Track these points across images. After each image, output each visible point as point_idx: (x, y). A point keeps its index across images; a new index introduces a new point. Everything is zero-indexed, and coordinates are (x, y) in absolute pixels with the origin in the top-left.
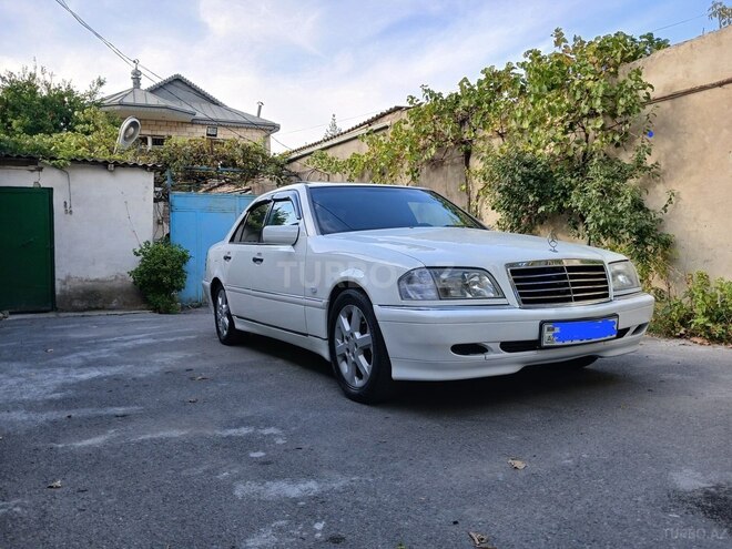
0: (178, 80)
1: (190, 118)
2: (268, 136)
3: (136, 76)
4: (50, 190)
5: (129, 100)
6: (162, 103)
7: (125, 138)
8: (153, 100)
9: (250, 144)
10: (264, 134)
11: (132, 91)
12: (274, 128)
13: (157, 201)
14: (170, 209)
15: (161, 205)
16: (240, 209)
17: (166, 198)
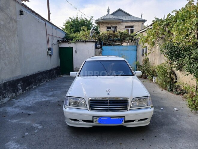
0: (120, 10)
1: (121, 21)
2: (143, 23)
3: (108, 11)
4: (72, 48)
5: (106, 18)
6: (114, 18)
8: (112, 17)
9: (123, 32)
10: (142, 23)
11: (107, 15)
12: (145, 21)
13: (99, 48)
14: (102, 50)
15: (100, 49)
16: (120, 50)
17: (101, 48)
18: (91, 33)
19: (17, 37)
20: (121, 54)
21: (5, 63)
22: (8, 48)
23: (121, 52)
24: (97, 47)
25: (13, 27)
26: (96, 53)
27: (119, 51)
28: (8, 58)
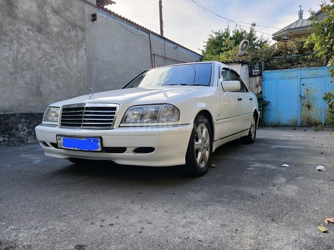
7: (242, 50)
13: (255, 76)
14: (262, 80)
15: (258, 78)
16: (300, 76)
17: (260, 75)
18: (240, 50)
19: (84, 51)
20: (303, 85)
21: (57, 86)
22: (64, 65)
23: (303, 81)
24: (253, 74)
25: (77, 36)
26: (251, 85)
27: (299, 80)
28: (64, 80)
